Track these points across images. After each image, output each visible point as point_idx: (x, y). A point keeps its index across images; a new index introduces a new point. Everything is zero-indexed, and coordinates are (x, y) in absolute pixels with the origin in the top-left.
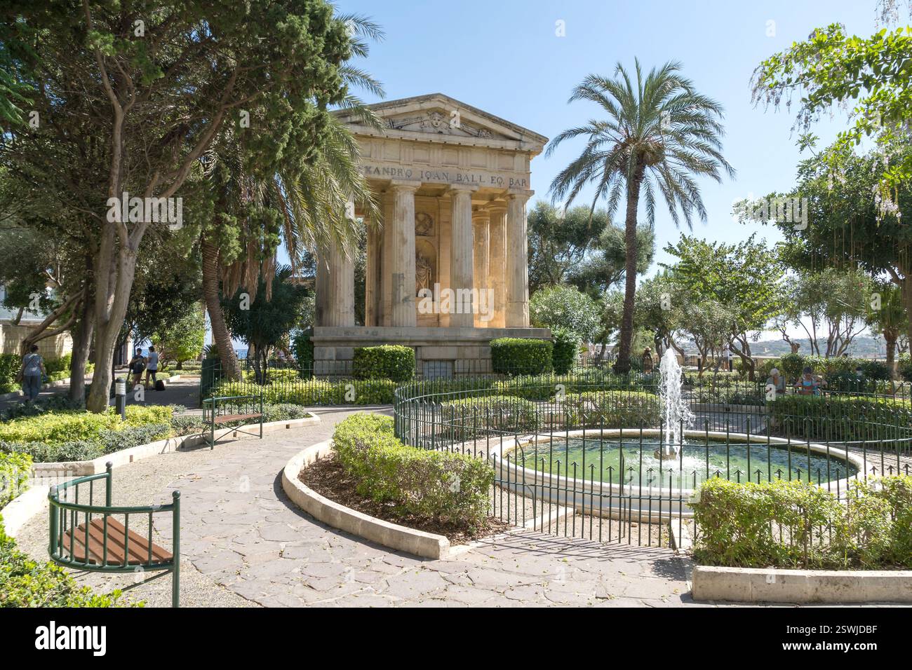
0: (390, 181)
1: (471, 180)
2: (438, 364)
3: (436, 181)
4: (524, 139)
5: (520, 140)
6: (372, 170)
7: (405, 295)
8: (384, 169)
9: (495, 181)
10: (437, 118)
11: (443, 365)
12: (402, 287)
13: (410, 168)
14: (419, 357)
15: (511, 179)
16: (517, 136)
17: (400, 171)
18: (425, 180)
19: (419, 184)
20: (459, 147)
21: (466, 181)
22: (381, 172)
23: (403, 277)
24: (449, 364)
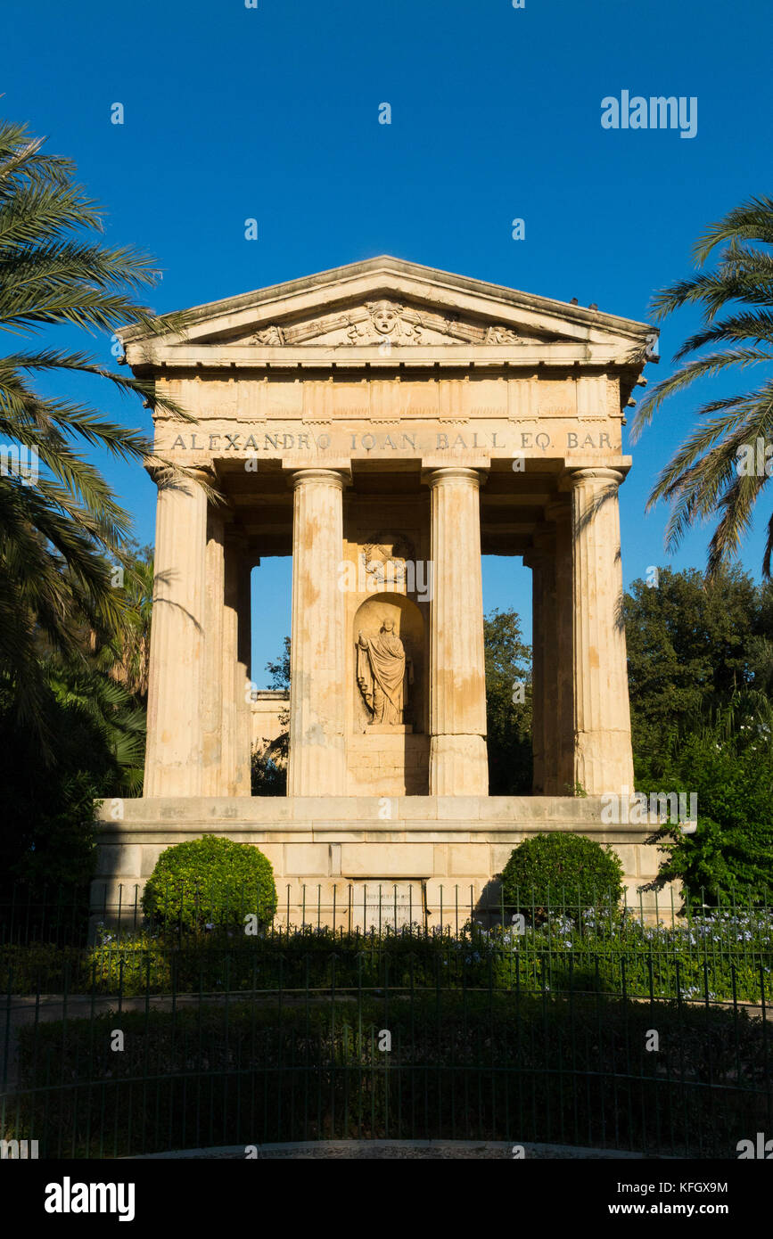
0: (279, 462)
1: (470, 445)
2: (388, 887)
3: (387, 454)
4: (595, 335)
5: (587, 342)
6: (242, 441)
7: (314, 720)
8: (267, 437)
9: (532, 441)
10: (385, 313)
11: (403, 888)
12: (306, 700)
13: (326, 428)
14: (336, 871)
15: (572, 435)
16: (580, 332)
17: (304, 439)
18: (362, 454)
19: (346, 464)
20: (438, 372)
21: (459, 447)
22: (260, 445)
23: (309, 678)
24: (417, 886)
